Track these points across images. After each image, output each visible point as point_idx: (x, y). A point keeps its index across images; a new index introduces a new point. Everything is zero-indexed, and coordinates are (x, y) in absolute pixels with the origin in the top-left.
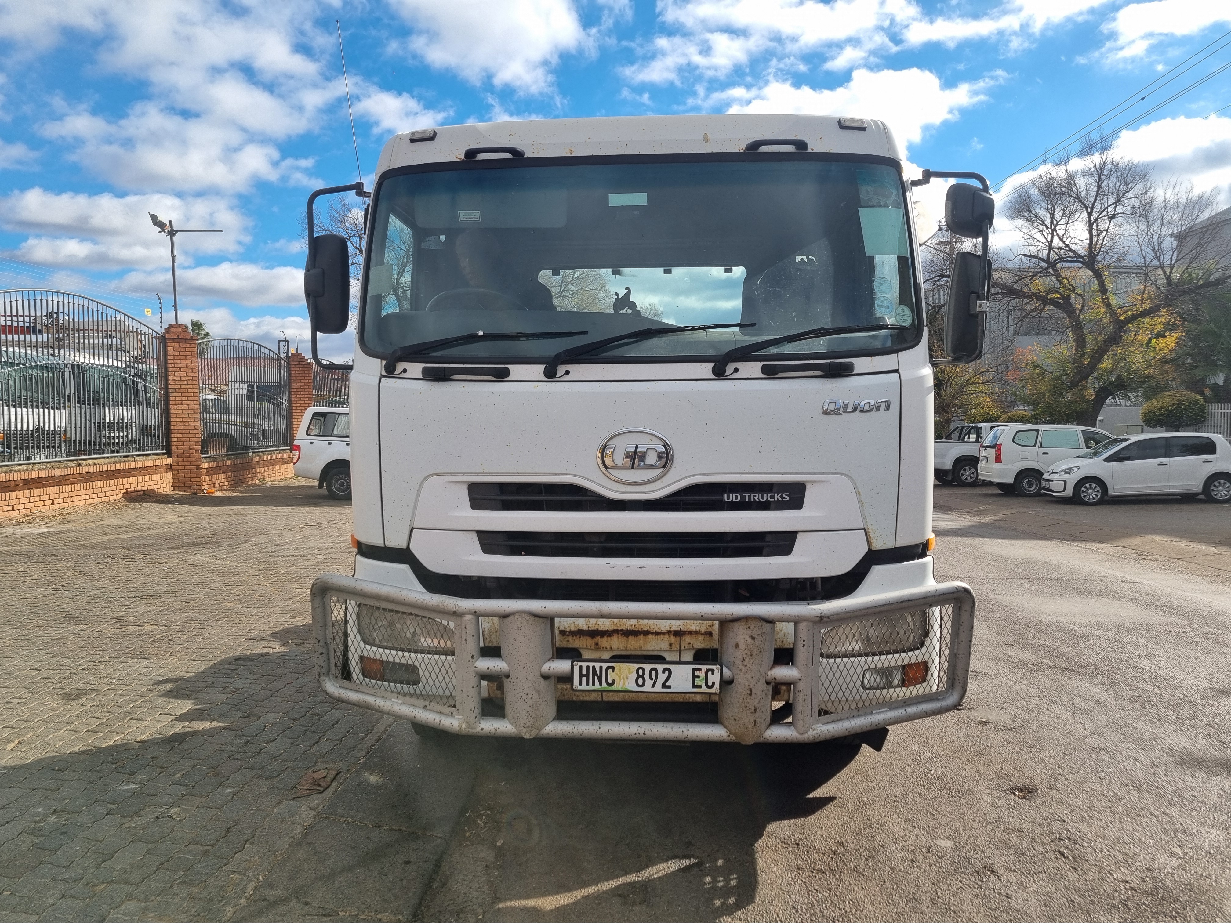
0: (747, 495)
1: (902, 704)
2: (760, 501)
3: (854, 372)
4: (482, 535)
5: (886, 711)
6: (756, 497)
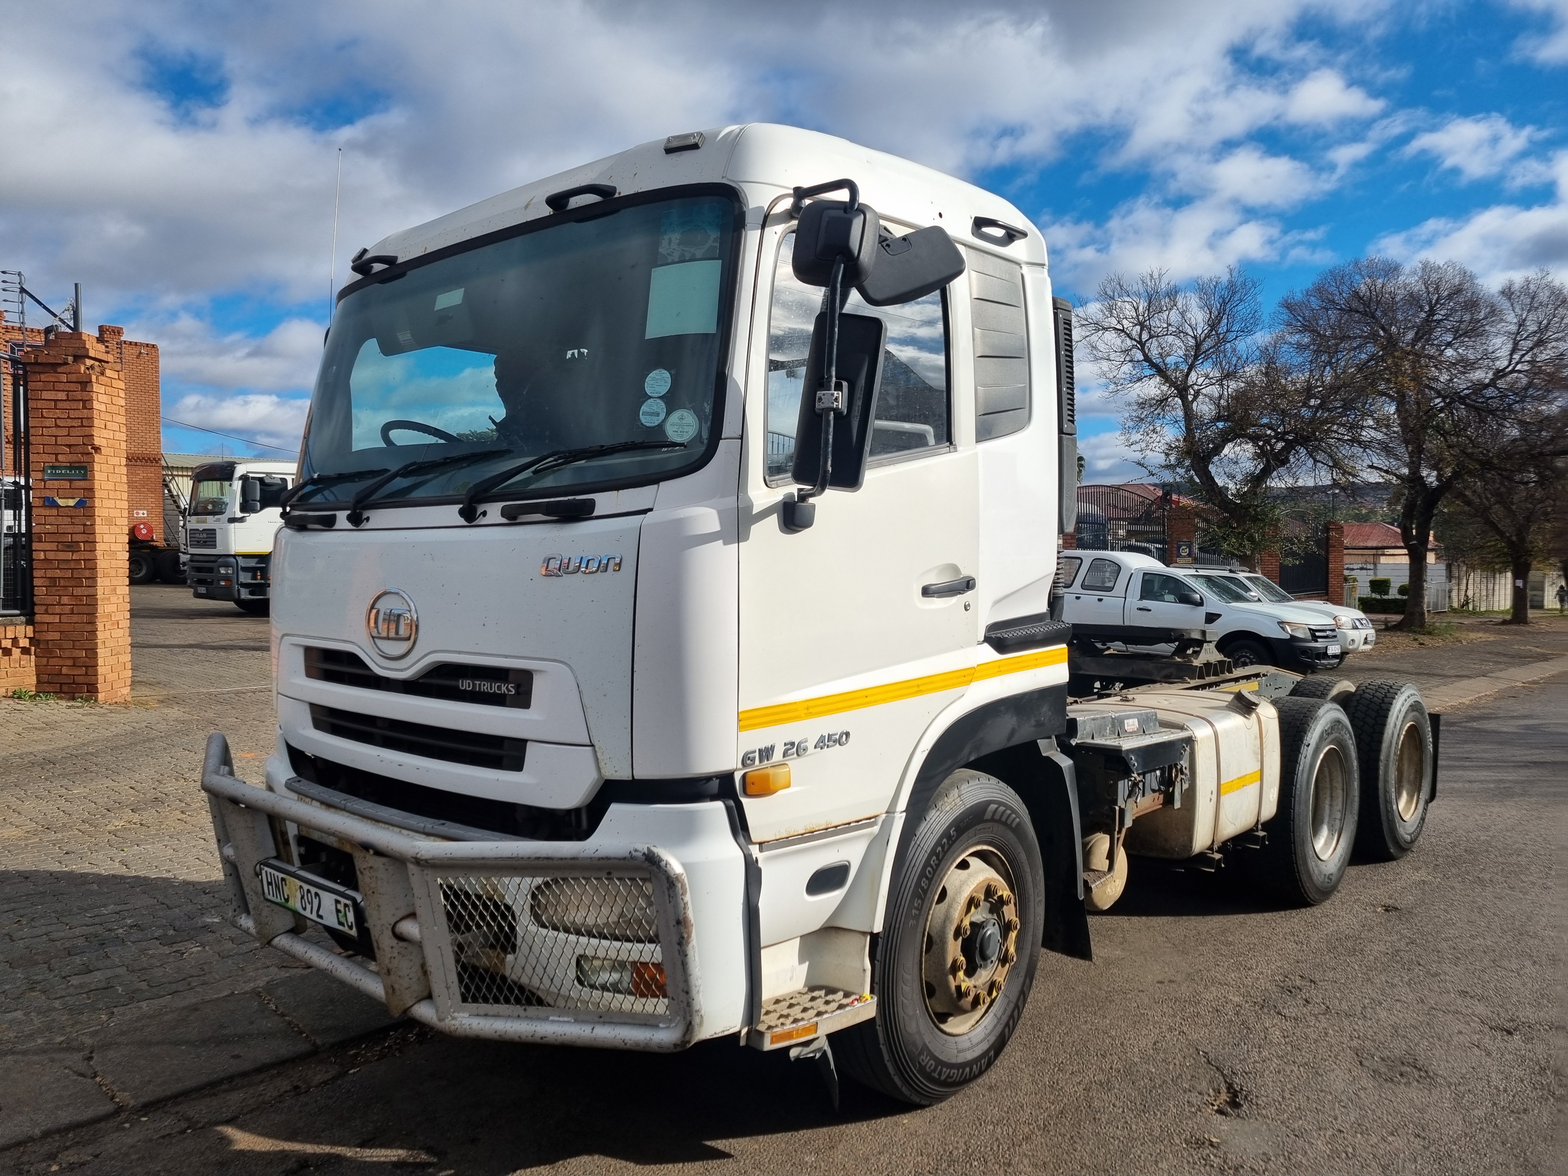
0: (478, 683)
1: (597, 1019)
2: (488, 693)
3: (595, 514)
4: (315, 708)
5: (568, 1022)
6: (485, 686)
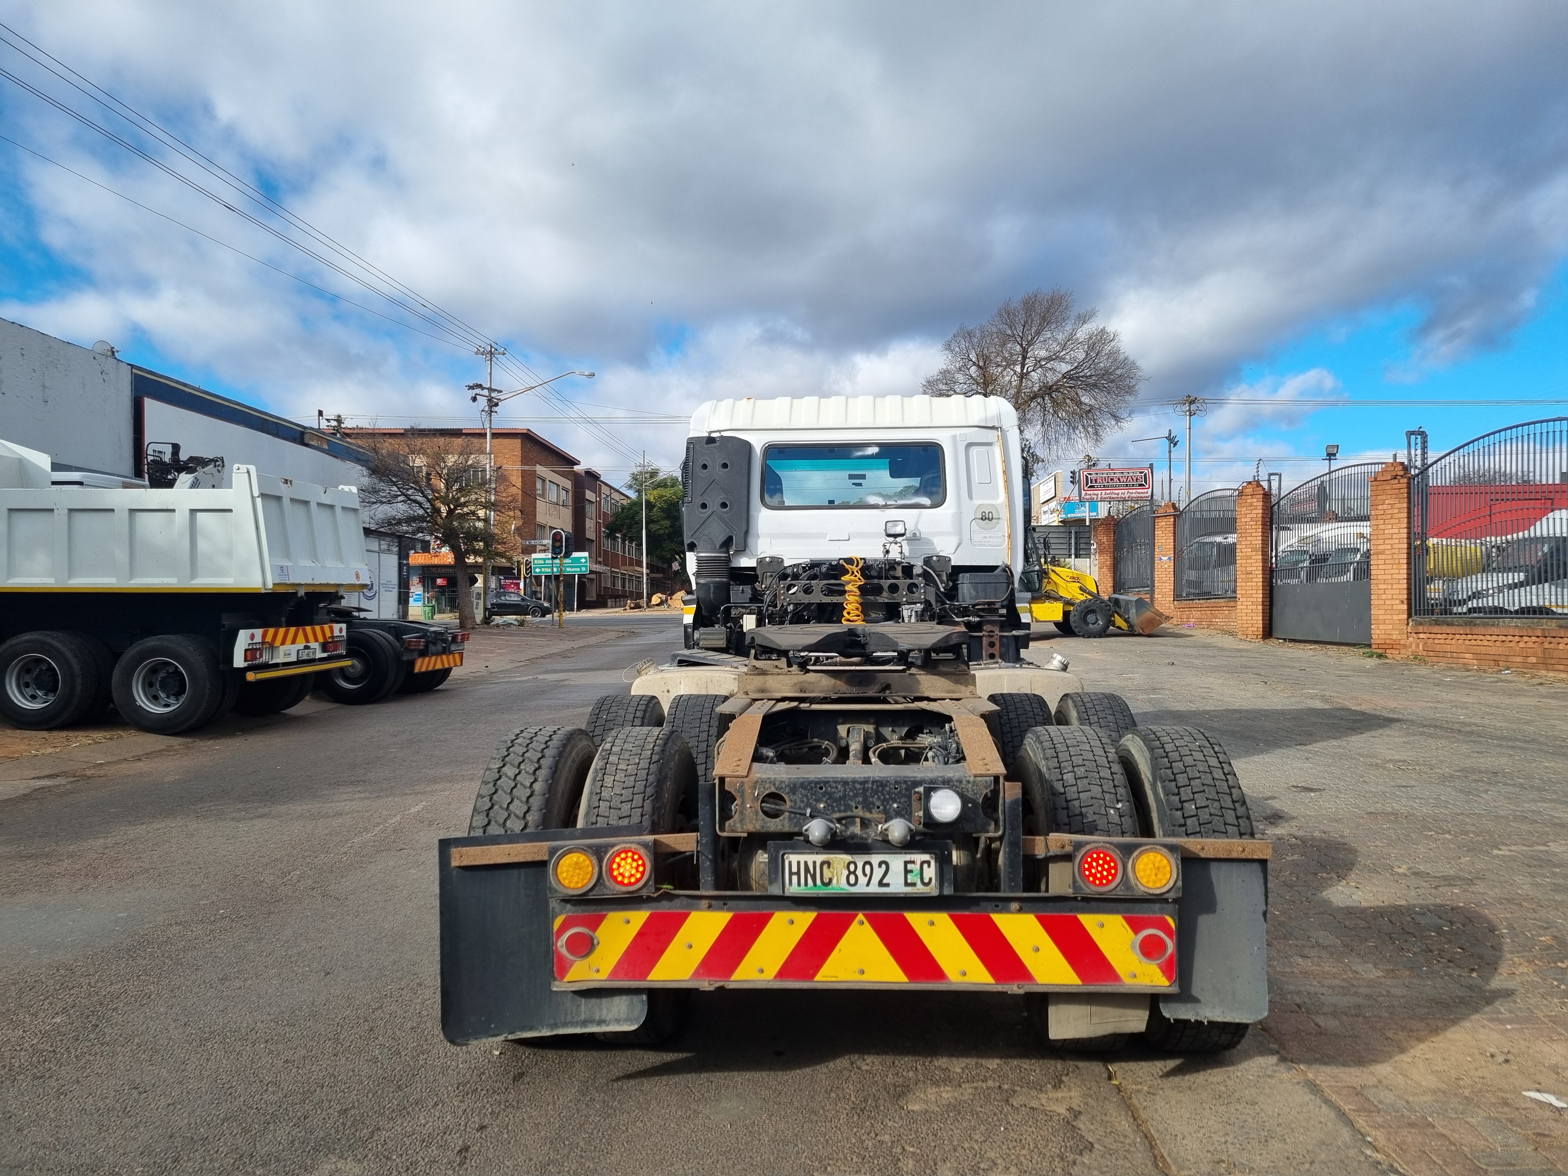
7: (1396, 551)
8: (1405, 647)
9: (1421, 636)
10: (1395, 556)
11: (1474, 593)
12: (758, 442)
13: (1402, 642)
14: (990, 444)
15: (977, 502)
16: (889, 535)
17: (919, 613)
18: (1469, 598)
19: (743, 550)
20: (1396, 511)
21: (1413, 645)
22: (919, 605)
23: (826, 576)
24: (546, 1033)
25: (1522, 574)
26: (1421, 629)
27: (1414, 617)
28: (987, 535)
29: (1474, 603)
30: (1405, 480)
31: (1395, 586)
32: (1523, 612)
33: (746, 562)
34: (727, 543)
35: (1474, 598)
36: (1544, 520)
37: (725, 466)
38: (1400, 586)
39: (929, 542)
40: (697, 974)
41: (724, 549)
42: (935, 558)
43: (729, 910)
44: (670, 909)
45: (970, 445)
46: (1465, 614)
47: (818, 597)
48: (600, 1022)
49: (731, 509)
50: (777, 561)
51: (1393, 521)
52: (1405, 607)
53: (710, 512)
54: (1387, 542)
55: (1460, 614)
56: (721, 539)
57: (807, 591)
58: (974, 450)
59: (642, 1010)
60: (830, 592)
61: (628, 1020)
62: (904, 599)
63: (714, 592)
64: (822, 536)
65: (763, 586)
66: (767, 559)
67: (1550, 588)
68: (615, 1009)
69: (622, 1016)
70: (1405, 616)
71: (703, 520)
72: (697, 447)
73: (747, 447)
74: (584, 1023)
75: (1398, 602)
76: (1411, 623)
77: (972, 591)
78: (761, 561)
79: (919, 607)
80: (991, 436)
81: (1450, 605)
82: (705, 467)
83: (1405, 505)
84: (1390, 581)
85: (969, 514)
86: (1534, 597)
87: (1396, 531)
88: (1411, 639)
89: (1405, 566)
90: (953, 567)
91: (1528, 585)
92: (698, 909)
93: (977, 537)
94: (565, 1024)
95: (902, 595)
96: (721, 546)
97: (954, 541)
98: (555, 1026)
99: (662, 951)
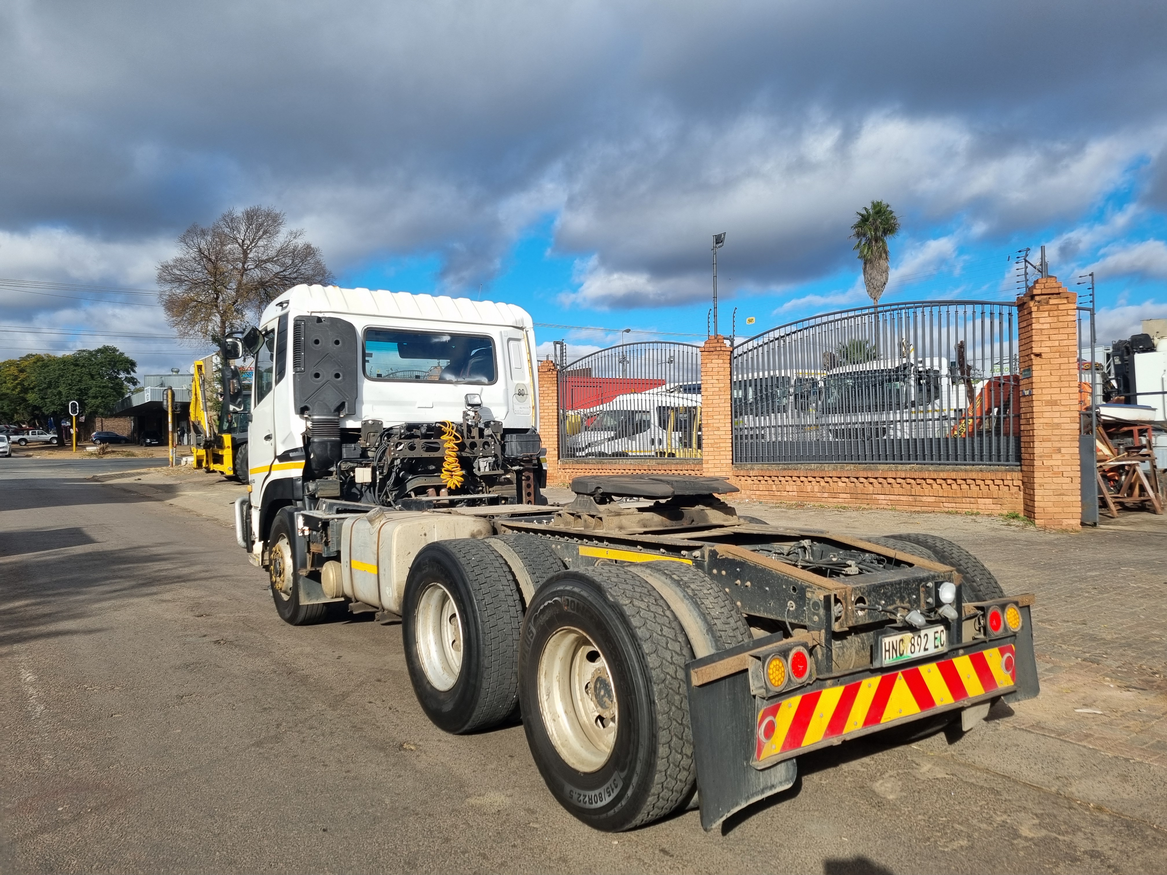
7: (551, 417)
8: (556, 477)
9: (568, 470)
10: (550, 420)
11: (589, 444)
12: (360, 325)
13: (555, 475)
14: (519, 340)
15: (516, 382)
16: (469, 405)
17: (492, 464)
18: (586, 447)
19: (353, 414)
20: (551, 392)
21: (562, 477)
22: (490, 458)
23: (426, 436)
24: (744, 805)
25: (612, 433)
26: (567, 466)
27: (561, 459)
28: (522, 406)
29: (589, 450)
30: (556, 373)
31: (550, 439)
32: (613, 456)
33: (351, 424)
34: (340, 408)
35: (589, 446)
36: (614, 401)
37: (337, 342)
38: (554, 439)
39: (488, 411)
40: (826, 735)
41: (337, 413)
42: (492, 423)
43: (841, 684)
44: (811, 691)
45: (510, 339)
46: (583, 457)
47: (420, 453)
48: (773, 786)
49: (344, 379)
50: (377, 424)
51: (549, 398)
52: (556, 452)
53: (324, 381)
54: (545, 411)
55: (580, 457)
56: (337, 404)
57: (412, 448)
58: (512, 343)
59: (794, 770)
60: (429, 449)
61: (787, 780)
62: (481, 454)
63: (331, 450)
64: (413, 404)
65: (368, 444)
66: (370, 422)
67: (628, 442)
68: (778, 775)
69: (783, 778)
70: (557, 458)
71: (317, 387)
72: (309, 324)
73: (350, 327)
74: (763, 791)
75: (552, 449)
76: (560, 463)
77: (518, 447)
78: (365, 424)
79: (491, 460)
80: (519, 334)
81: (574, 452)
82: (317, 342)
83: (556, 388)
84: (548, 436)
85: (512, 391)
86: (620, 447)
87: (551, 404)
88: (560, 473)
89: (556, 427)
90: (504, 429)
91: (616, 439)
92: (825, 687)
93: (517, 407)
94: (753, 795)
95: (479, 450)
96: (336, 411)
97: (504, 410)
98: (748, 798)
99: (808, 723)
